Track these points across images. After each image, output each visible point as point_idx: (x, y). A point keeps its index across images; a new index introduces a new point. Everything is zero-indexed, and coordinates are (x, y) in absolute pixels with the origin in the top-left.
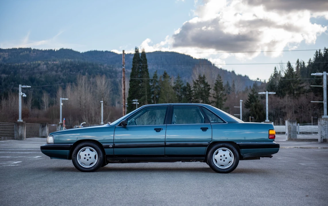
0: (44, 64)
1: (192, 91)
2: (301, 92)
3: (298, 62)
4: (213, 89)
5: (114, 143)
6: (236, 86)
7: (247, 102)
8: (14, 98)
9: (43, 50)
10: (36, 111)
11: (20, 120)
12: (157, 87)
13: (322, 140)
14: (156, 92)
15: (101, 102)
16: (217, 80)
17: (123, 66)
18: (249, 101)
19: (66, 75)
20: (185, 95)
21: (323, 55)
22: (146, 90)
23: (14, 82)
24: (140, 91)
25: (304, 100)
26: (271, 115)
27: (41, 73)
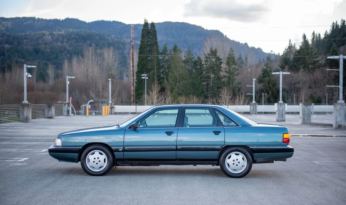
0: (49, 35)
1: (203, 65)
2: (316, 66)
3: (314, 33)
4: (225, 63)
5: (124, 147)
6: (249, 59)
7: (260, 77)
8: (18, 70)
9: (48, 19)
10: (41, 85)
11: (25, 101)
12: (167, 61)
13: (337, 126)
14: (166, 66)
15: (109, 80)
16: (229, 53)
17: (132, 42)
18: (262, 76)
19: (71, 46)
20: (196, 69)
21: (340, 27)
22: (155, 63)
23: (18, 53)
24: (149, 64)
25: (319, 75)
26: (285, 91)
27: (46, 44)
